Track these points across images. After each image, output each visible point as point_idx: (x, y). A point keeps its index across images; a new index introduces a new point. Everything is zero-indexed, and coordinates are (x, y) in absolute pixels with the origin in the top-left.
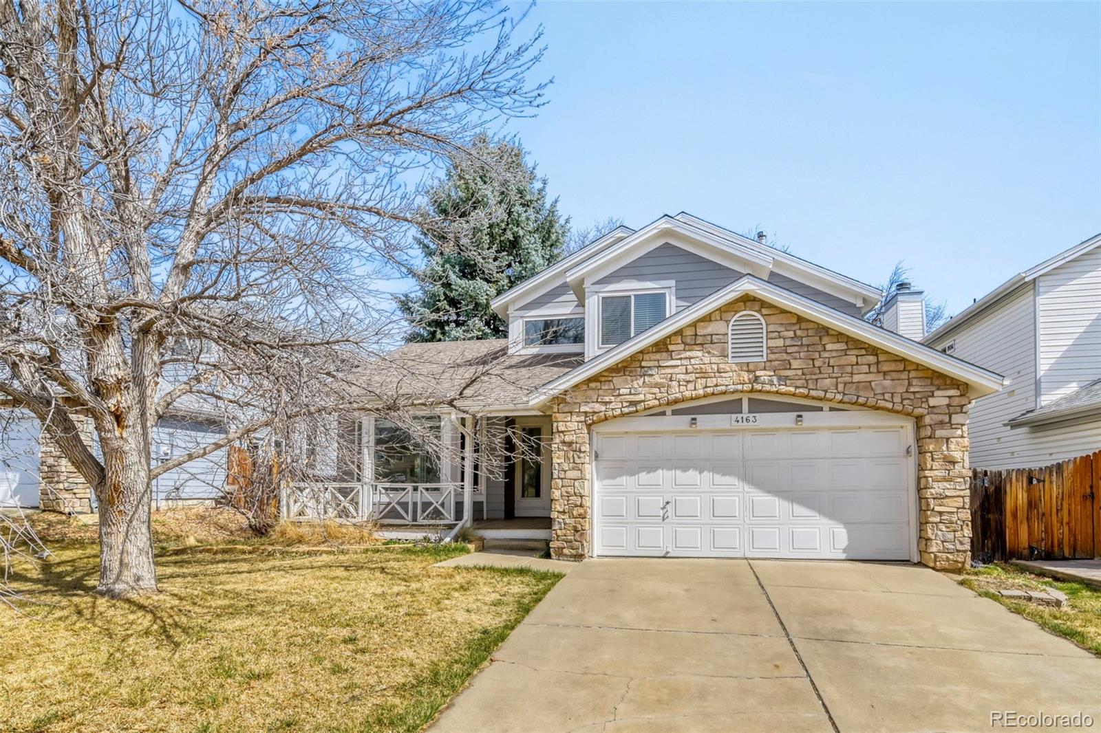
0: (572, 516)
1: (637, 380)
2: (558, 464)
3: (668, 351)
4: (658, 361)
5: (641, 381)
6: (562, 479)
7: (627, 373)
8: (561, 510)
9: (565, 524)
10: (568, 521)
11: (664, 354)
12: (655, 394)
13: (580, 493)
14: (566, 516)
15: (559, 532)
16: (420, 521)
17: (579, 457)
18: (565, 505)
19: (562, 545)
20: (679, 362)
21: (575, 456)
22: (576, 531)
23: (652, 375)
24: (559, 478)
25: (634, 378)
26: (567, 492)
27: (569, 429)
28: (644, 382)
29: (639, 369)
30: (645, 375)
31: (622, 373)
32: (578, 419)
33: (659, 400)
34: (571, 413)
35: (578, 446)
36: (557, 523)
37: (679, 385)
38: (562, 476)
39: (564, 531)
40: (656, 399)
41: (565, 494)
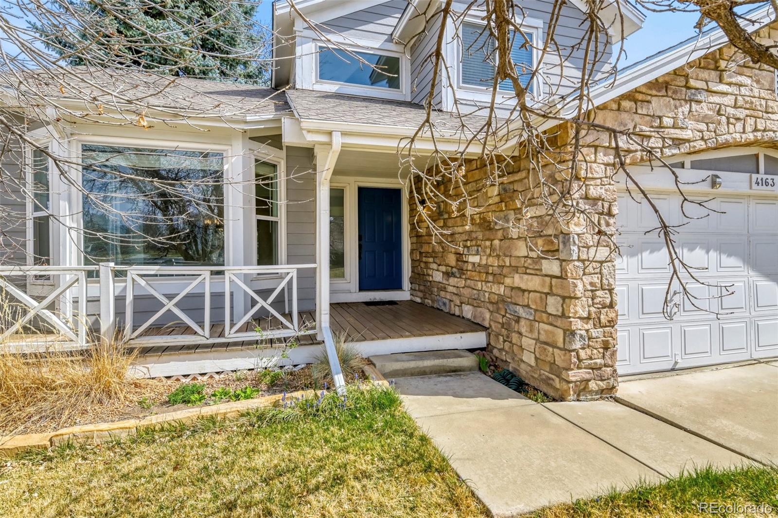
0: (598, 324)
1: (681, 106)
2: (578, 235)
3: (716, 68)
4: (706, 82)
5: (686, 108)
6: (583, 261)
7: (670, 93)
8: (585, 315)
9: (589, 339)
10: (594, 333)
11: (713, 73)
12: (701, 131)
13: (609, 284)
14: (589, 326)
15: (583, 354)
16: (231, 335)
17: (608, 225)
18: (589, 306)
19: (587, 376)
20: (729, 89)
21: (602, 222)
22: (606, 348)
23: (699, 102)
24: (579, 260)
25: (678, 103)
26: (591, 284)
27: (596, 176)
28: (690, 111)
29: (684, 89)
30: (691, 101)
31: (663, 93)
32: (606, 159)
33: (705, 141)
34: (596, 147)
35: (606, 205)
36: (577, 338)
37: (728, 123)
38: (584, 257)
39: (588, 351)
40: (702, 139)
41: (589, 288)
